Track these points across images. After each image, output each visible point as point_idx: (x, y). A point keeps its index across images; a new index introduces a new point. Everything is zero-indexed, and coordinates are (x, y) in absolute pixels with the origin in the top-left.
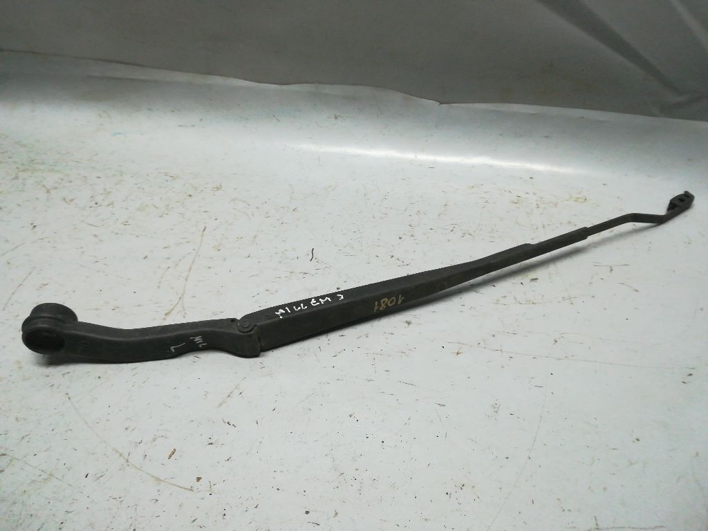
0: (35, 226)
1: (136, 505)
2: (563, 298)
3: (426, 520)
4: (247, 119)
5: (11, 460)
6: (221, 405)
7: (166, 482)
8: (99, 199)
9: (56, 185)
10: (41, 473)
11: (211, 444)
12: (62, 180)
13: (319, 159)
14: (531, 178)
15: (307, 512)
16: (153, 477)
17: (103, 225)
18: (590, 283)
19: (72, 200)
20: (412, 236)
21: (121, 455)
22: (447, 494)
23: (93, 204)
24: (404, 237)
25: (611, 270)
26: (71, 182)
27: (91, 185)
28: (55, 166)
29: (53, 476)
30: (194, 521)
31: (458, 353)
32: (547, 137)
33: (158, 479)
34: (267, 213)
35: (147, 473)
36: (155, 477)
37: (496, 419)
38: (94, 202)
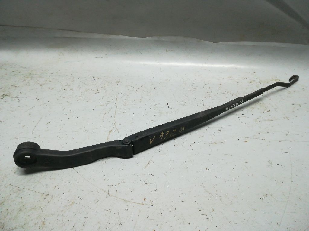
0: (38, 99)
1: (118, 212)
2: (284, 117)
3: (255, 210)
4: (127, 53)
5: (52, 197)
6: (145, 168)
7: (130, 202)
8: (66, 88)
9: (44, 83)
10: (68, 202)
11: (146, 184)
12: (46, 80)
13: (160, 69)
14: (254, 73)
15: (200, 210)
16: (123, 200)
17: (70, 98)
18: (293, 111)
19: (53, 89)
20: (210, 96)
21: (105, 191)
22: (261, 198)
23: (63, 89)
24: (206, 97)
25: (300, 106)
26: (50, 81)
27: (60, 82)
28: (41, 75)
29: (74, 202)
30: (148, 217)
31: (246, 141)
32: (260, 55)
33: (125, 201)
34: (143, 90)
35: (120, 198)
36: (124, 200)
37: (272, 167)
38: (64, 89)
